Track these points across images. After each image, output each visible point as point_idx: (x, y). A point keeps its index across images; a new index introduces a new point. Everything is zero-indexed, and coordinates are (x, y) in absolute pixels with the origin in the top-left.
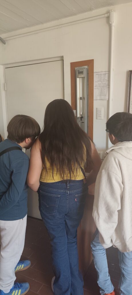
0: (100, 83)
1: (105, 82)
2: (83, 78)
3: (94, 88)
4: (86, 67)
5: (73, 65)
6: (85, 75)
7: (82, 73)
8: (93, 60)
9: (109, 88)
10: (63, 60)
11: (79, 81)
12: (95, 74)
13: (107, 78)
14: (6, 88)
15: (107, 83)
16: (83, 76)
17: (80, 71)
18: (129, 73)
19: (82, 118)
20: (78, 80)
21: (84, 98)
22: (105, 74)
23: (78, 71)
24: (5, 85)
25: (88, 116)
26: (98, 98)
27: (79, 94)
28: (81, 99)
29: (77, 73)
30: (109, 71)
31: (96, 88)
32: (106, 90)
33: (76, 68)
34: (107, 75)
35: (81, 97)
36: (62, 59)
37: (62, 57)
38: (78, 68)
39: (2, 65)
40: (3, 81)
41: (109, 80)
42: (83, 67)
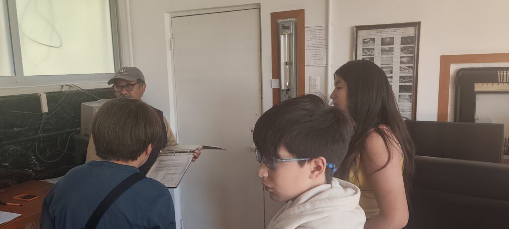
0: (314, 42)
1: (321, 41)
2: (290, 35)
3: (306, 48)
4: (294, 20)
5: (275, 16)
6: (292, 30)
7: (288, 28)
8: (303, 11)
9: (327, 49)
10: (260, 9)
11: (284, 40)
12: (306, 30)
13: (323, 36)
14: (173, 47)
15: (324, 42)
16: (289, 33)
17: (285, 25)
18: (355, 29)
19: (288, 90)
20: (282, 37)
21: (291, 63)
22: (321, 30)
23: (283, 25)
24: (172, 42)
25: (297, 89)
26: (312, 63)
27: (284, 58)
28: (287, 64)
29: (281, 27)
30: (327, 26)
31: (308, 48)
32: (323, 52)
33: (279, 21)
34: (323, 32)
35: (286, 62)
36: (258, 7)
37: (259, 4)
38: (282, 20)
39: (167, 13)
40: (168, 36)
41: (327, 39)
42: (289, 20)
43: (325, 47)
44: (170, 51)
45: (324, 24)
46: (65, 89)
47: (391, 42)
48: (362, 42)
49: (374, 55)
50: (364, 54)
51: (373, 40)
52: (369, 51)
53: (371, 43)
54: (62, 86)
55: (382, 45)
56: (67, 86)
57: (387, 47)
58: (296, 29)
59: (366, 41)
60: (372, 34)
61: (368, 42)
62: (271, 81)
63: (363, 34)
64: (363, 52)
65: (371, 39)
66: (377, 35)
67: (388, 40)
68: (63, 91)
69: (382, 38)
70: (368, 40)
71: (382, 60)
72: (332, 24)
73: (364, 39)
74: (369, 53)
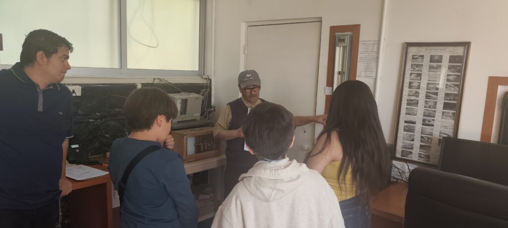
0: (367, 55)
1: (373, 54)
2: (344, 47)
3: (359, 60)
4: (350, 33)
5: (334, 30)
6: (347, 40)
7: (343, 40)
8: (360, 25)
9: (377, 62)
10: (321, 22)
11: (339, 51)
12: (360, 43)
13: (375, 50)
14: (246, 51)
15: (375, 55)
16: (344, 45)
17: (341, 38)
18: (406, 45)
20: (338, 49)
21: (344, 73)
22: (374, 44)
23: (339, 38)
24: (246, 47)
26: (363, 74)
27: (338, 68)
29: (337, 40)
30: (379, 41)
31: (361, 60)
32: (373, 65)
33: (337, 34)
34: (376, 46)
36: (320, 20)
37: (321, 18)
38: (339, 33)
39: (243, 22)
40: (243, 42)
41: (378, 53)
42: (346, 33)
43: (376, 61)
44: (244, 56)
45: (377, 39)
46: (157, 81)
47: (440, 60)
48: (411, 58)
49: (421, 71)
50: (412, 70)
51: (422, 57)
52: (417, 67)
53: (420, 60)
54: (154, 79)
55: (430, 62)
56: (158, 79)
57: (435, 64)
58: (352, 42)
59: (415, 57)
60: (423, 51)
61: (417, 58)
62: (325, 88)
63: (413, 51)
64: (412, 68)
65: (420, 56)
66: (427, 53)
67: (437, 57)
68: (155, 82)
69: (431, 56)
70: (417, 56)
71: (429, 77)
72: (385, 39)
73: (413, 56)
74: (417, 69)
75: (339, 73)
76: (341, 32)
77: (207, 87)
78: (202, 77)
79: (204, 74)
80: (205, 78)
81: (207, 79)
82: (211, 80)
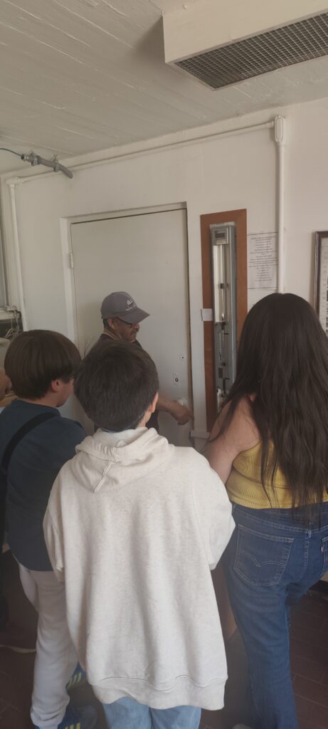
0: (260, 255)
1: (269, 254)
2: (224, 245)
3: (248, 265)
4: (232, 223)
5: (206, 220)
6: (229, 239)
7: (222, 236)
8: (244, 211)
9: (277, 265)
10: (186, 209)
11: (217, 252)
12: (249, 238)
13: (273, 246)
14: (72, 264)
15: (273, 255)
16: (225, 243)
17: (219, 232)
18: (317, 235)
19: (223, 324)
20: (215, 249)
21: (228, 285)
22: (270, 237)
23: (216, 232)
24: (72, 257)
25: (237, 321)
26: (257, 285)
27: (218, 278)
28: (222, 288)
29: (214, 236)
30: (277, 232)
31: (252, 264)
32: (272, 270)
33: (212, 226)
34: (273, 240)
36: (184, 207)
37: (185, 204)
38: (216, 225)
39: (65, 218)
40: (66, 249)
41: (277, 251)
42: (225, 224)
43: (275, 263)
44: (69, 270)
45: (273, 230)
58: (236, 236)
62: (201, 311)
72: (285, 229)
75: (221, 286)
76: (217, 223)
77: (15, 325)
78: (5, 310)
79: (8, 305)
80: (10, 311)
81: (13, 311)
82: (20, 313)
